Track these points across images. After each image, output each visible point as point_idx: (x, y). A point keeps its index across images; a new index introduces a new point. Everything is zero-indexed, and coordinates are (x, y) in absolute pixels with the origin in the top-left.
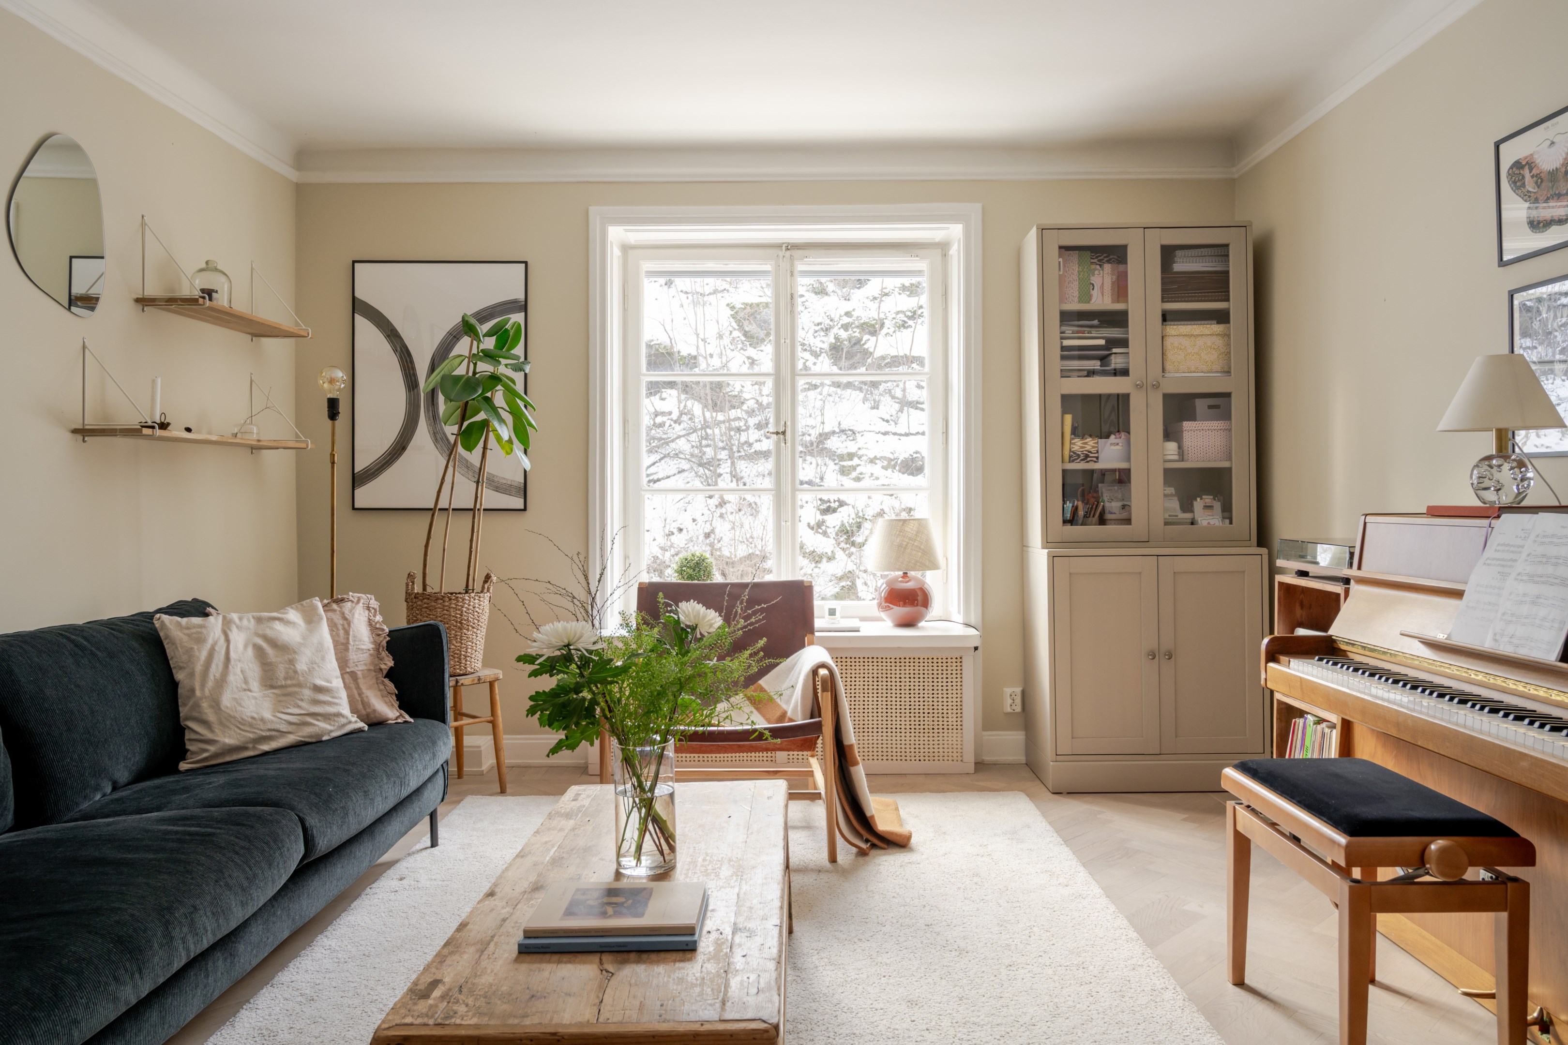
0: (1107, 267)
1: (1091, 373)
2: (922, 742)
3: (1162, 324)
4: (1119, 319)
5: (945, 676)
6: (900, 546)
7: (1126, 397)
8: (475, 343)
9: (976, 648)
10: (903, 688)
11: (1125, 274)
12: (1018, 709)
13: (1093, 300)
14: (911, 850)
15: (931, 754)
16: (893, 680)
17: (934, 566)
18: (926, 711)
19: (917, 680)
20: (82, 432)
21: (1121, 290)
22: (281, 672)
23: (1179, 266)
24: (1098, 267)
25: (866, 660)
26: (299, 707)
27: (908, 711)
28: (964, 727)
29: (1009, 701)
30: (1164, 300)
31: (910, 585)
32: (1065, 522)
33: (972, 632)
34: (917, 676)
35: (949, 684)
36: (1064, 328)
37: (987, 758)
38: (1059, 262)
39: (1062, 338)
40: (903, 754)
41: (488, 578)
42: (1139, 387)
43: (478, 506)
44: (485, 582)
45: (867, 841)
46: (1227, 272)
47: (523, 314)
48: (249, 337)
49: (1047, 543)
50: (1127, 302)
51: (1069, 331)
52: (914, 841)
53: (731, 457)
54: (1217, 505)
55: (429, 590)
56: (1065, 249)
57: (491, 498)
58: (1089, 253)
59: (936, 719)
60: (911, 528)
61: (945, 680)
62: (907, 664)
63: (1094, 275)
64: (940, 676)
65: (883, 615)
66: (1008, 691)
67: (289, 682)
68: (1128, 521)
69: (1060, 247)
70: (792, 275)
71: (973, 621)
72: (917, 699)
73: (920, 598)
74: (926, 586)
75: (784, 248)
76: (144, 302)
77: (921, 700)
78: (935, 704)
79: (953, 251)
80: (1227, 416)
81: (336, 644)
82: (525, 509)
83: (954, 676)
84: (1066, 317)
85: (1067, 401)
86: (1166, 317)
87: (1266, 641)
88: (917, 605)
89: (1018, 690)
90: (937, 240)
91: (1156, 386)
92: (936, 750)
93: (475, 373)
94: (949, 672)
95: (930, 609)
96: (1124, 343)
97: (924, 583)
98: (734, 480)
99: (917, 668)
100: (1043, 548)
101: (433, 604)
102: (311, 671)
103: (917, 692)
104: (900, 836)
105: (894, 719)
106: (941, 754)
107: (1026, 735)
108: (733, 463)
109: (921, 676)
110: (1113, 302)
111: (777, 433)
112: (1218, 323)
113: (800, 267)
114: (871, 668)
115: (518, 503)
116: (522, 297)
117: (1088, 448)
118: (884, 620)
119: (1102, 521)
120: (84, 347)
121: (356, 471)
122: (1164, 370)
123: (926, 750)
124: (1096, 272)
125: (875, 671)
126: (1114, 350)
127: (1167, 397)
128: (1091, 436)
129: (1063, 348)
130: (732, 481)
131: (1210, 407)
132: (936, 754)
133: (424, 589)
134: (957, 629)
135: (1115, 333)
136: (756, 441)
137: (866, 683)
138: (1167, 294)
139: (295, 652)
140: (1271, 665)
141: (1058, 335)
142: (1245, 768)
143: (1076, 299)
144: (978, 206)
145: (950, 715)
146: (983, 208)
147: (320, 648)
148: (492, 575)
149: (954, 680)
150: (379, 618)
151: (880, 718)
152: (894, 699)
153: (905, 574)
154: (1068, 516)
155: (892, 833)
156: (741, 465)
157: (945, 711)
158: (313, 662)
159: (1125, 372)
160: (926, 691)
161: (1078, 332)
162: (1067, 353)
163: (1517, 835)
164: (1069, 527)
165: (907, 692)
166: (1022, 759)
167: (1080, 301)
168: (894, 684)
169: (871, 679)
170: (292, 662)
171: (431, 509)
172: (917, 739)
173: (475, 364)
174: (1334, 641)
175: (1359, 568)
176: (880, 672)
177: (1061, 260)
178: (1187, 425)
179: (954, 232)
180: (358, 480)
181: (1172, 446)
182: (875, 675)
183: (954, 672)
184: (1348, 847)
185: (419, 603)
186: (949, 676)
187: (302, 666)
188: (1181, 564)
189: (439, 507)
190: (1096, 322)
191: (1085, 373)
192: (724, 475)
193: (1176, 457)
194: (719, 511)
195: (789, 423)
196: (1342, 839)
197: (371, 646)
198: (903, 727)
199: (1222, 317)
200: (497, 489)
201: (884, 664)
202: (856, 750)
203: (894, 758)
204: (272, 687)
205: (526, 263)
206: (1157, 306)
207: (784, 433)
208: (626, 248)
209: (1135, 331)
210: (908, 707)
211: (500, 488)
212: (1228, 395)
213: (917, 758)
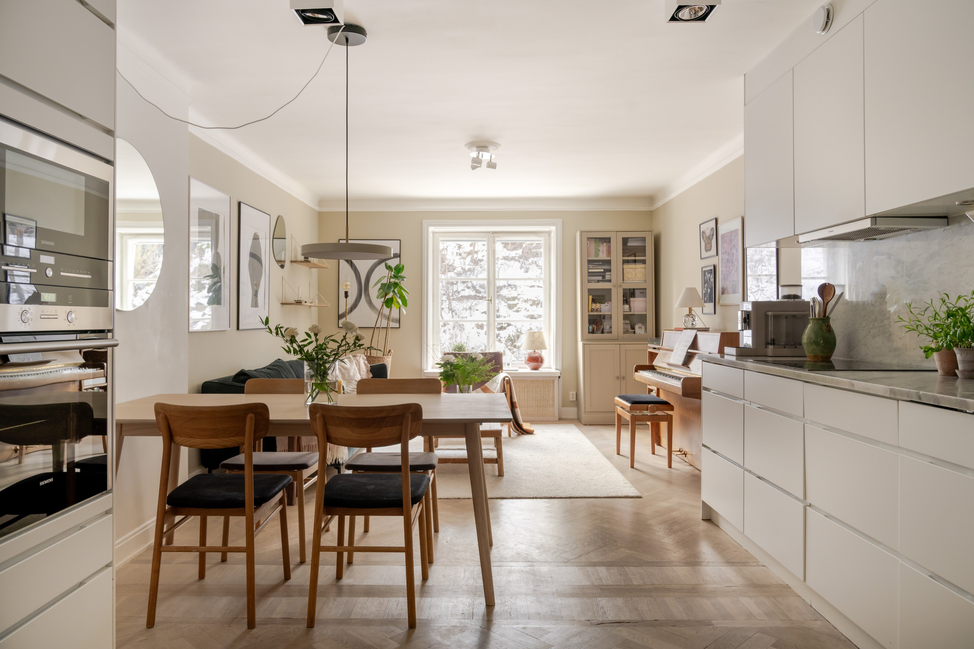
0: (605, 244)
1: (598, 281)
2: (540, 410)
3: (623, 264)
4: (608, 262)
5: (548, 387)
6: (533, 341)
7: (610, 290)
8: (390, 272)
9: (559, 377)
10: (533, 391)
11: (610, 246)
12: (575, 399)
13: (600, 256)
14: (534, 434)
15: (543, 414)
16: (530, 388)
17: (545, 348)
18: (541, 399)
19: (538, 388)
20: (283, 304)
21: (609, 253)
22: (347, 376)
23: (629, 244)
24: (602, 244)
25: (520, 381)
26: (352, 386)
27: (535, 399)
28: (555, 406)
29: (571, 397)
30: (623, 256)
31: (536, 355)
32: (589, 333)
33: (558, 371)
34: (538, 387)
35: (550, 389)
36: (589, 265)
37: (563, 417)
38: (588, 243)
39: (588, 269)
40: (533, 414)
41: (390, 351)
42: (615, 286)
43: (388, 327)
44: (389, 352)
45: (520, 432)
46: (645, 246)
47: (399, 258)
48: (309, 268)
49: (583, 340)
50: (610, 257)
51: (591, 266)
52: (534, 433)
53: (448, 298)
54: (643, 327)
55: (372, 355)
56: (589, 239)
57: (392, 324)
58: (598, 239)
59: (545, 402)
60: (536, 335)
61: (548, 388)
62: (535, 382)
63: (600, 247)
64: (546, 387)
65: (527, 366)
66: (571, 393)
67: (349, 379)
68: (611, 332)
69: (588, 238)
70: (494, 243)
71: (558, 368)
72: (538, 395)
73: (540, 359)
74: (542, 356)
75: (491, 233)
76: (292, 262)
77: (540, 395)
78: (545, 396)
79: (552, 235)
80: (645, 296)
81: (358, 369)
82: (399, 328)
83: (551, 387)
84: (590, 262)
85: (590, 291)
86: (624, 262)
87: (635, 366)
88: (539, 362)
89: (575, 393)
90: (547, 231)
91: (621, 286)
92: (545, 413)
93: (390, 282)
94: (550, 385)
95: (543, 364)
96: (610, 271)
97: (541, 354)
98: (450, 312)
99: (538, 384)
100: (581, 341)
101: (375, 359)
102: (354, 376)
103: (538, 392)
104: (531, 430)
105: (530, 402)
106: (547, 414)
107: (578, 409)
108: (450, 304)
109: (540, 387)
110: (607, 257)
111: (489, 300)
112: (643, 264)
113: (497, 239)
114: (522, 384)
115: (397, 325)
116: (399, 252)
117: (598, 307)
118: (527, 368)
119: (603, 332)
120: (283, 278)
121: (339, 314)
122: (623, 280)
123: (541, 413)
124: (601, 246)
125: (524, 385)
126: (607, 273)
127: (624, 290)
128: (599, 303)
129: (589, 272)
130: (449, 312)
131: (641, 293)
132: (545, 414)
133: (370, 354)
134: (553, 370)
135: (607, 267)
136: (462, 290)
137: (520, 389)
138: (624, 254)
139: (349, 370)
140: (636, 373)
141: (587, 268)
142: (620, 397)
143: (594, 256)
144: (561, 220)
145: (550, 400)
146: (563, 221)
147: (355, 370)
148: (392, 350)
149: (551, 388)
150: (366, 362)
151: (525, 401)
152: (530, 395)
153: (535, 351)
154: (591, 331)
155: (528, 430)
156: (454, 304)
157: (548, 399)
158: (354, 373)
159: (610, 281)
160: (541, 392)
161: (594, 267)
162: (590, 274)
163: (670, 404)
164: (591, 335)
165: (535, 392)
166: (576, 417)
167: (595, 256)
168: (530, 389)
169: (522, 388)
170: (349, 373)
171: (373, 328)
172: (538, 409)
173: (390, 279)
174: (654, 366)
175: (662, 345)
176: (525, 385)
177: (588, 242)
178: (632, 299)
179: (553, 228)
180: (340, 317)
181: (627, 306)
182: (524, 386)
183: (551, 385)
184: (630, 406)
185: (370, 359)
186: (550, 387)
187: (352, 374)
188: (628, 347)
189: (376, 327)
190: (601, 263)
191: (597, 281)
192: (445, 309)
193: (628, 310)
194: (443, 329)
195: (493, 297)
196: (629, 405)
197: (366, 370)
198: (533, 404)
199: (644, 262)
200: (392, 321)
201: (527, 382)
202: (517, 404)
203: (530, 415)
204: (345, 380)
205: (400, 240)
206: (621, 258)
207: (491, 300)
208: (434, 233)
209: (613, 267)
210: (535, 398)
211: (394, 320)
212: (645, 289)
213: (538, 415)
